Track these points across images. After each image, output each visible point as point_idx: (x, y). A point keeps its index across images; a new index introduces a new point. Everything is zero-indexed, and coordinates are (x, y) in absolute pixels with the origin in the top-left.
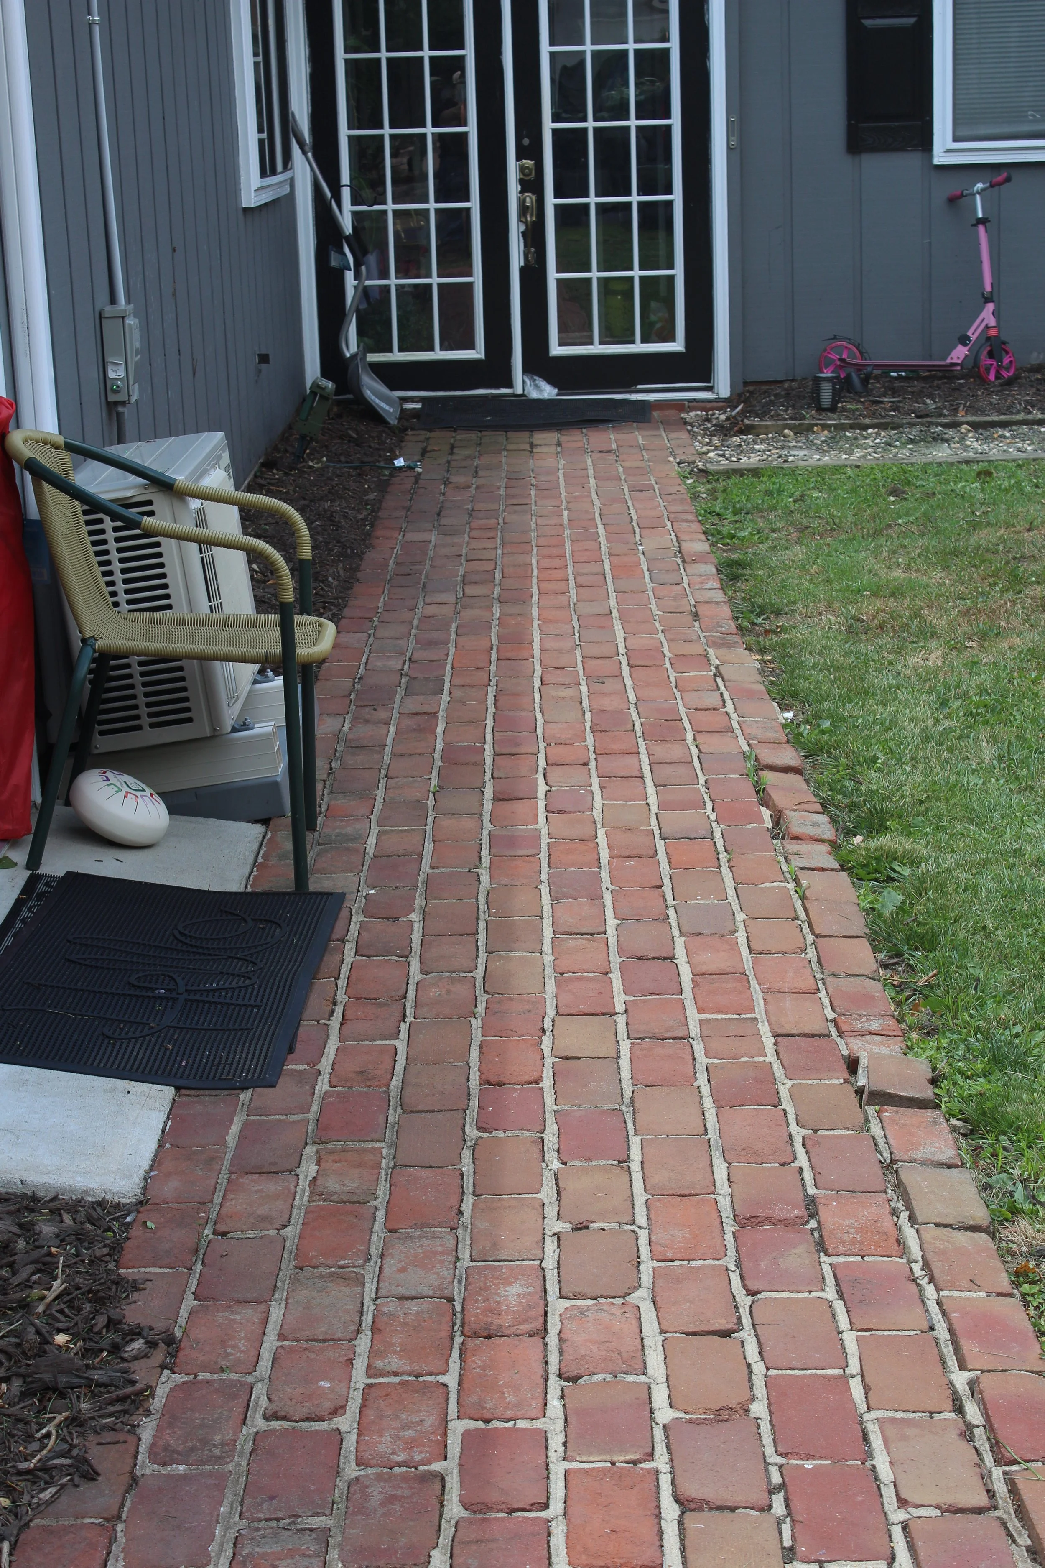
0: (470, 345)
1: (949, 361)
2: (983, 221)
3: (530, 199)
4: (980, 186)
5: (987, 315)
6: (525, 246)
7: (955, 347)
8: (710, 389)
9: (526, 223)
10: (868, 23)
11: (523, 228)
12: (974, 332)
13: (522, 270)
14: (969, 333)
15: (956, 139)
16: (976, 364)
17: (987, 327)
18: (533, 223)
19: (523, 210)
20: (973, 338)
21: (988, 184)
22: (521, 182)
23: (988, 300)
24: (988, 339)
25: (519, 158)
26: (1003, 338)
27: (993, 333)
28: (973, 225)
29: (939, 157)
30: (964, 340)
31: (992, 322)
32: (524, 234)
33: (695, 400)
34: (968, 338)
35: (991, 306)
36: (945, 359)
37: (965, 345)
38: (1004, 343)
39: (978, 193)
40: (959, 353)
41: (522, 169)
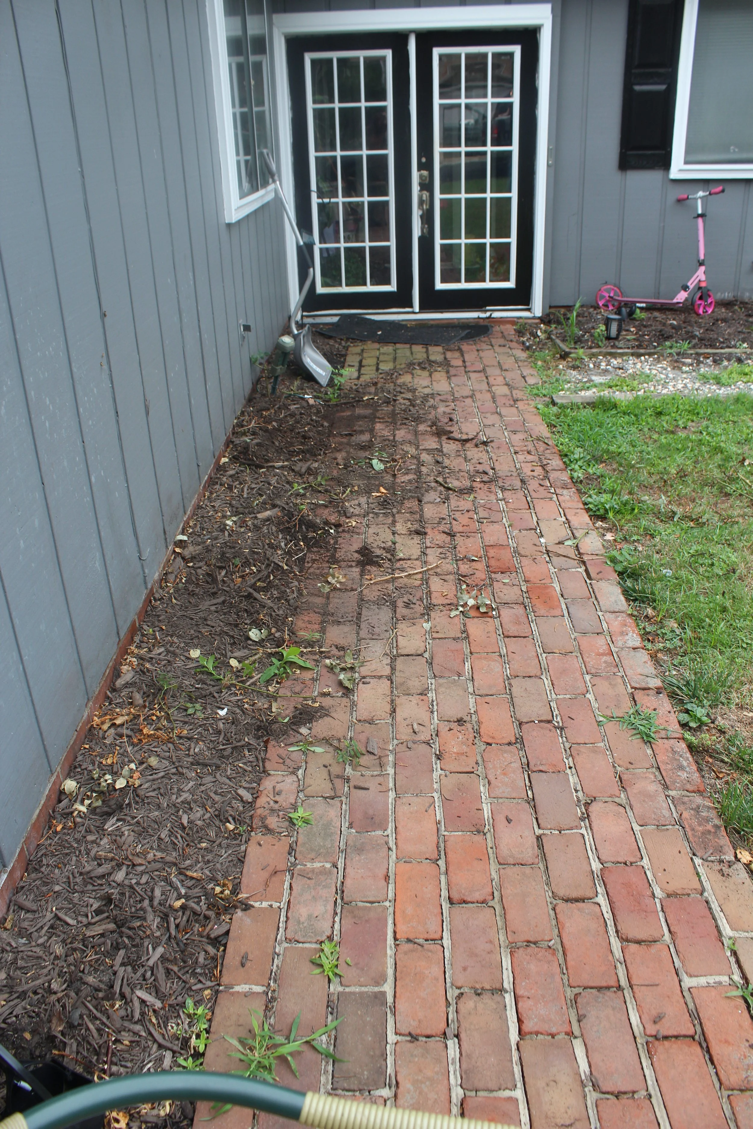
0: (388, 282)
1: (675, 301)
2: (702, 216)
3: (425, 195)
4: (701, 194)
5: (701, 274)
6: (422, 223)
7: (679, 292)
8: (529, 310)
9: (423, 210)
10: (637, 88)
11: (420, 213)
12: (692, 284)
13: (420, 239)
14: (689, 284)
15: (686, 162)
16: (693, 304)
17: (700, 281)
18: (427, 210)
19: (421, 202)
20: (691, 287)
21: (708, 193)
22: (421, 184)
23: (701, 264)
24: (700, 288)
25: (419, 169)
26: (709, 288)
27: (703, 285)
28: (694, 218)
29: (674, 173)
30: (685, 288)
31: (703, 278)
32: (422, 217)
33: (521, 318)
34: (688, 287)
35: (703, 269)
36: (673, 299)
37: (685, 291)
38: (708, 291)
39: (700, 198)
40: (682, 297)
41: (421, 177)
